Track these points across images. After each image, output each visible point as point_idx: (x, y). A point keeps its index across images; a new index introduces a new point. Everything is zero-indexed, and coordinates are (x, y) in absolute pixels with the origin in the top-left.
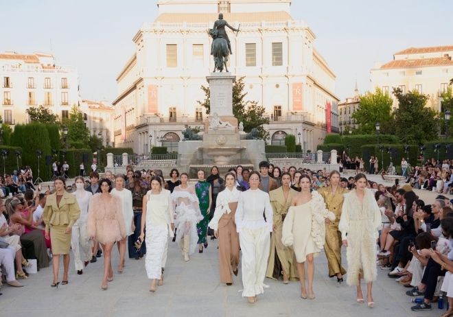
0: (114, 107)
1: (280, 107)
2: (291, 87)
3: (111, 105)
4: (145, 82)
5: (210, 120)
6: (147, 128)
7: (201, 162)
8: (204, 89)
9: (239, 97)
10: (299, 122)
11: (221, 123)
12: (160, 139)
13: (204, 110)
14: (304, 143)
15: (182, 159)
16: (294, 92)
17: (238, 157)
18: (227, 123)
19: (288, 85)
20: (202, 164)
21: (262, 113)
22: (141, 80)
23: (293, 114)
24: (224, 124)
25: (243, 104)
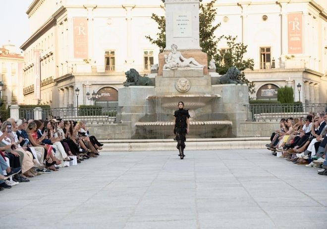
0: (23, 54)
1: (268, 50)
2: (285, 19)
3: (19, 51)
4: (69, 14)
5: (165, 56)
6: (73, 80)
7: (153, 118)
8: (157, 19)
9: (209, 30)
10: (297, 71)
11: (182, 61)
12: (91, 96)
13: (157, 49)
14: (306, 101)
15: (123, 113)
16: (290, 27)
17: (208, 110)
18: (191, 59)
19: (281, 15)
20: (155, 121)
21: (242, 53)
22: (63, 10)
23: (288, 58)
24: (187, 61)
25: (214, 40)
